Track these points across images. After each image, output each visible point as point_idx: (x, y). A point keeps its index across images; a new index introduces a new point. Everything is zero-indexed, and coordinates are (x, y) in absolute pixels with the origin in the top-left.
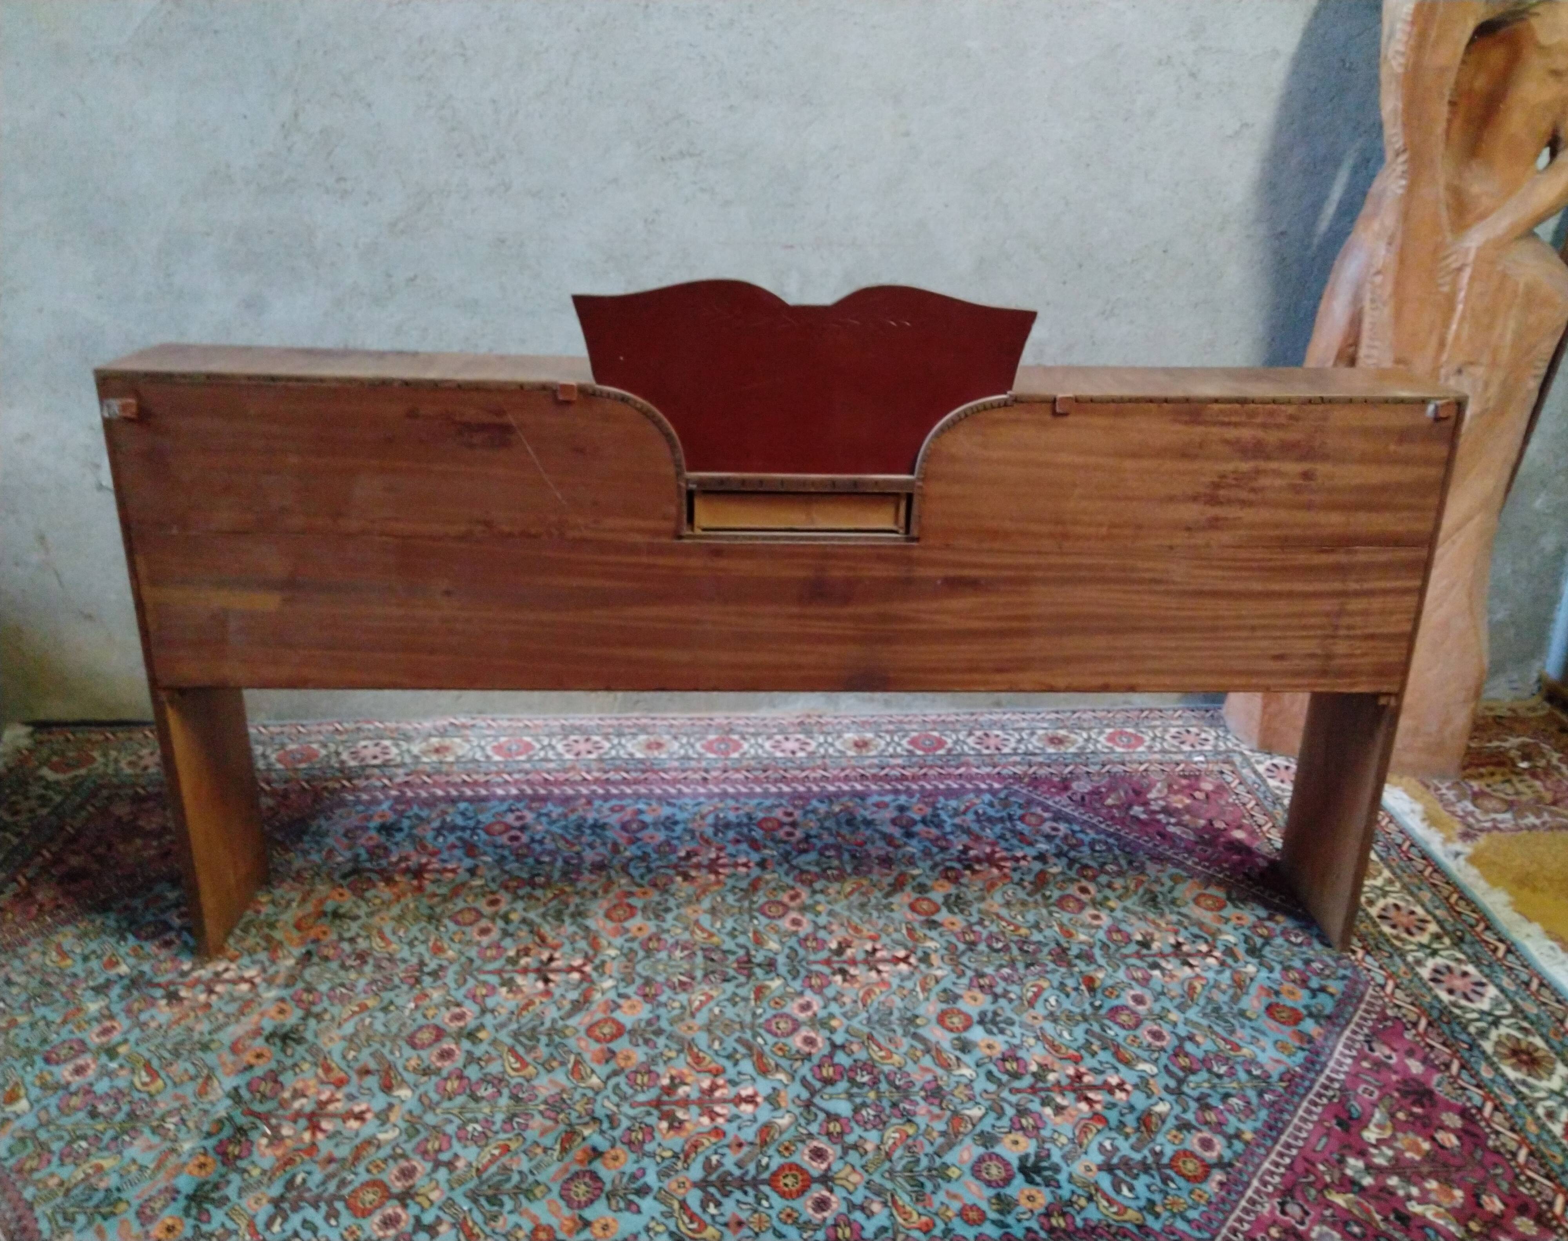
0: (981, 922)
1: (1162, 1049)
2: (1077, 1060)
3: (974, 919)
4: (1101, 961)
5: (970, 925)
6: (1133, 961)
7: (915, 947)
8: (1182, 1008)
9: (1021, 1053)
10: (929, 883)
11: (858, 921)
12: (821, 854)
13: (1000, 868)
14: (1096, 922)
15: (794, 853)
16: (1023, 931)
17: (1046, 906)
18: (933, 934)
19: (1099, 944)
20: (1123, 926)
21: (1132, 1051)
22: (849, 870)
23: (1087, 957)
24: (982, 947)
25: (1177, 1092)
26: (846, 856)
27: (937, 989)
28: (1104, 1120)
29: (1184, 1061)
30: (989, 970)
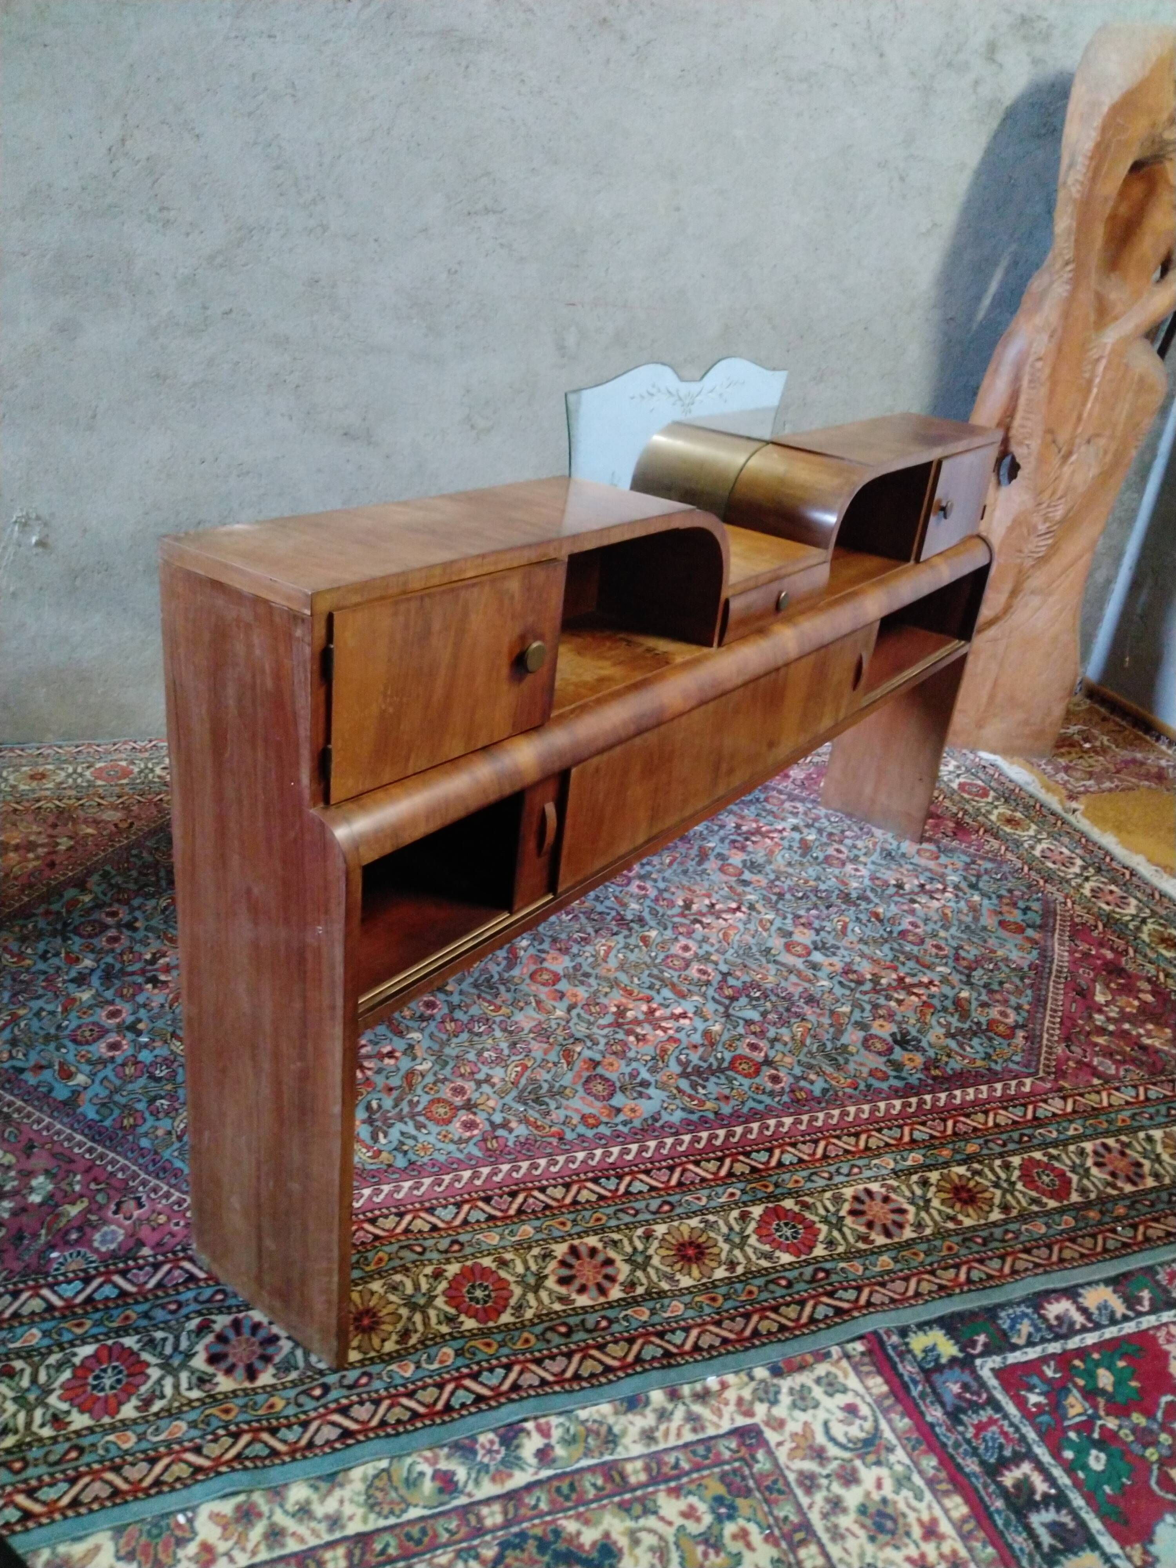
0: (777, 879)
1: (946, 957)
2: (895, 969)
3: (772, 877)
4: (877, 900)
5: (772, 881)
6: (896, 899)
7: (741, 900)
8: (946, 928)
9: (855, 968)
10: (725, 852)
11: (688, 884)
13: (771, 838)
14: (859, 874)
16: (812, 883)
17: (818, 864)
18: (749, 890)
19: (868, 889)
20: (878, 875)
21: (928, 959)
23: (863, 897)
24: (788, 896)
25: (969, 983)
27: (774, 928)
28: (930, 1006)
29: (965, 963)
30: (802, 912)
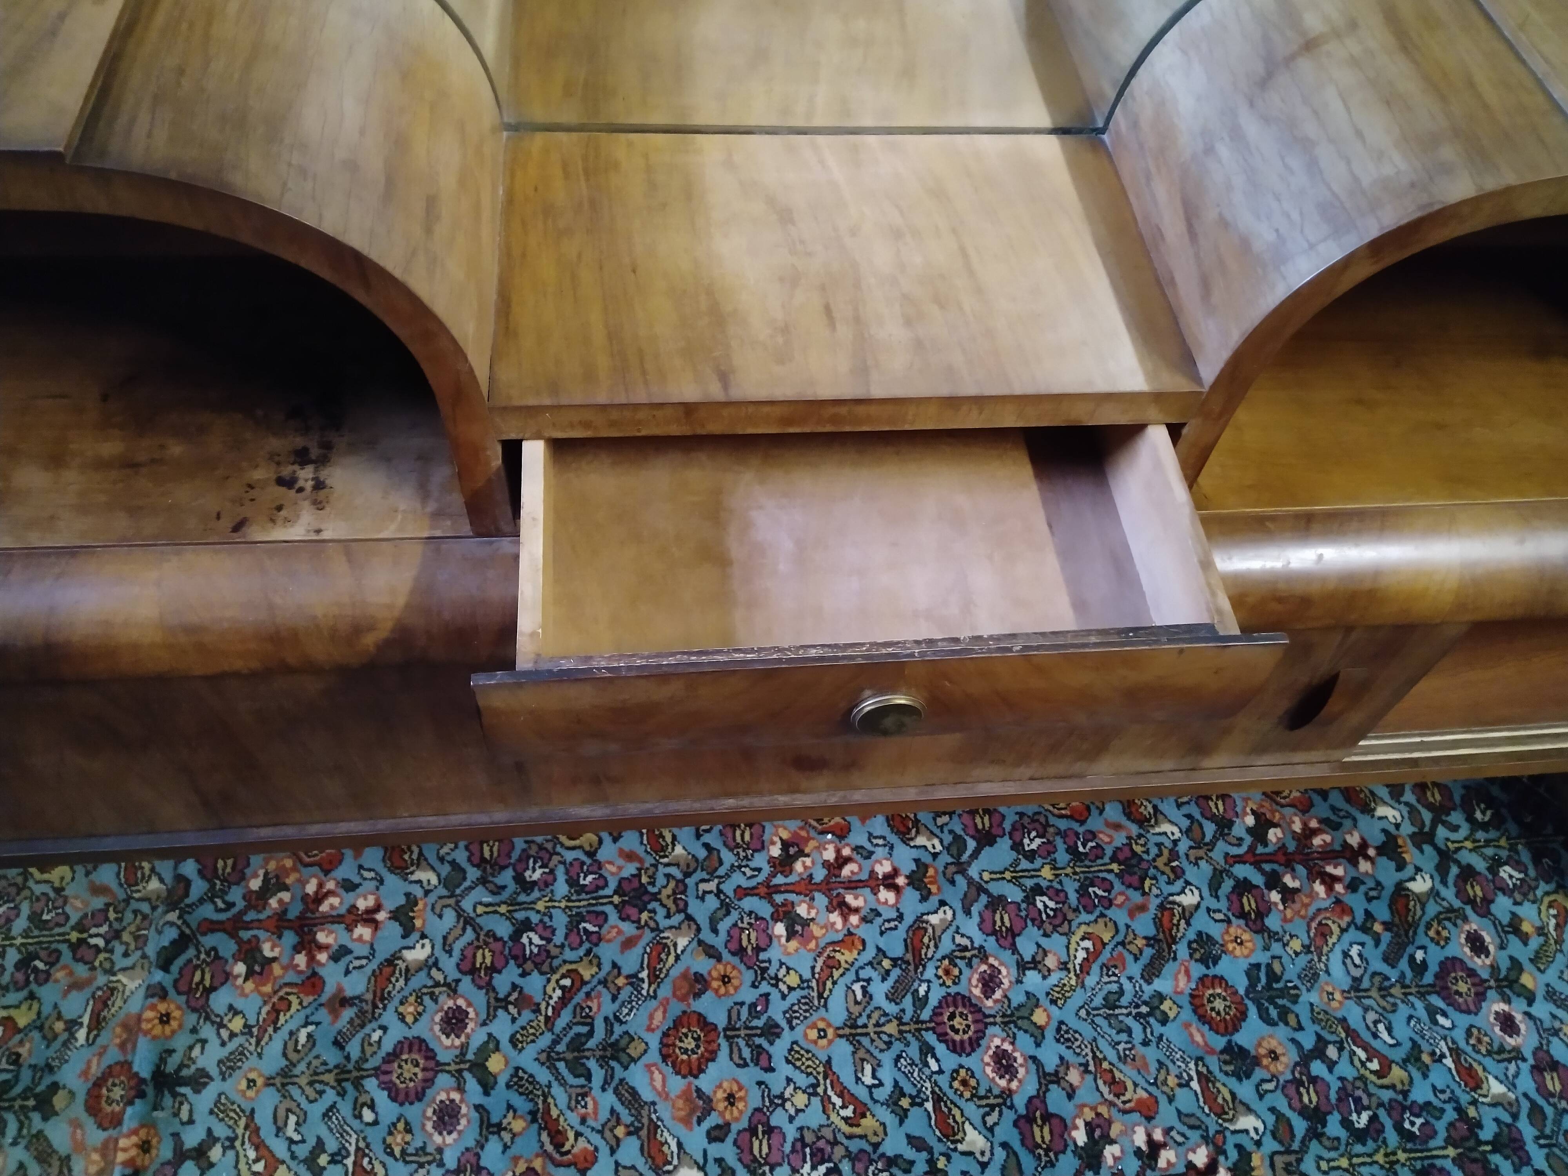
0: (1318, 1052)
3: (1308, 1041)
5: (1305, 1059)
7: (1221, 1132)
10: (1215, 931)
11: (1111, 1055)
12: (1017, 846)
13: (1330, 881)
14: (1511, 1041)
15: (971, 844)
17: (1422, 996)
18: (1246, 1090)
19: (1525, 1105)
22: (1073, 897)
26: (1062, 856)
